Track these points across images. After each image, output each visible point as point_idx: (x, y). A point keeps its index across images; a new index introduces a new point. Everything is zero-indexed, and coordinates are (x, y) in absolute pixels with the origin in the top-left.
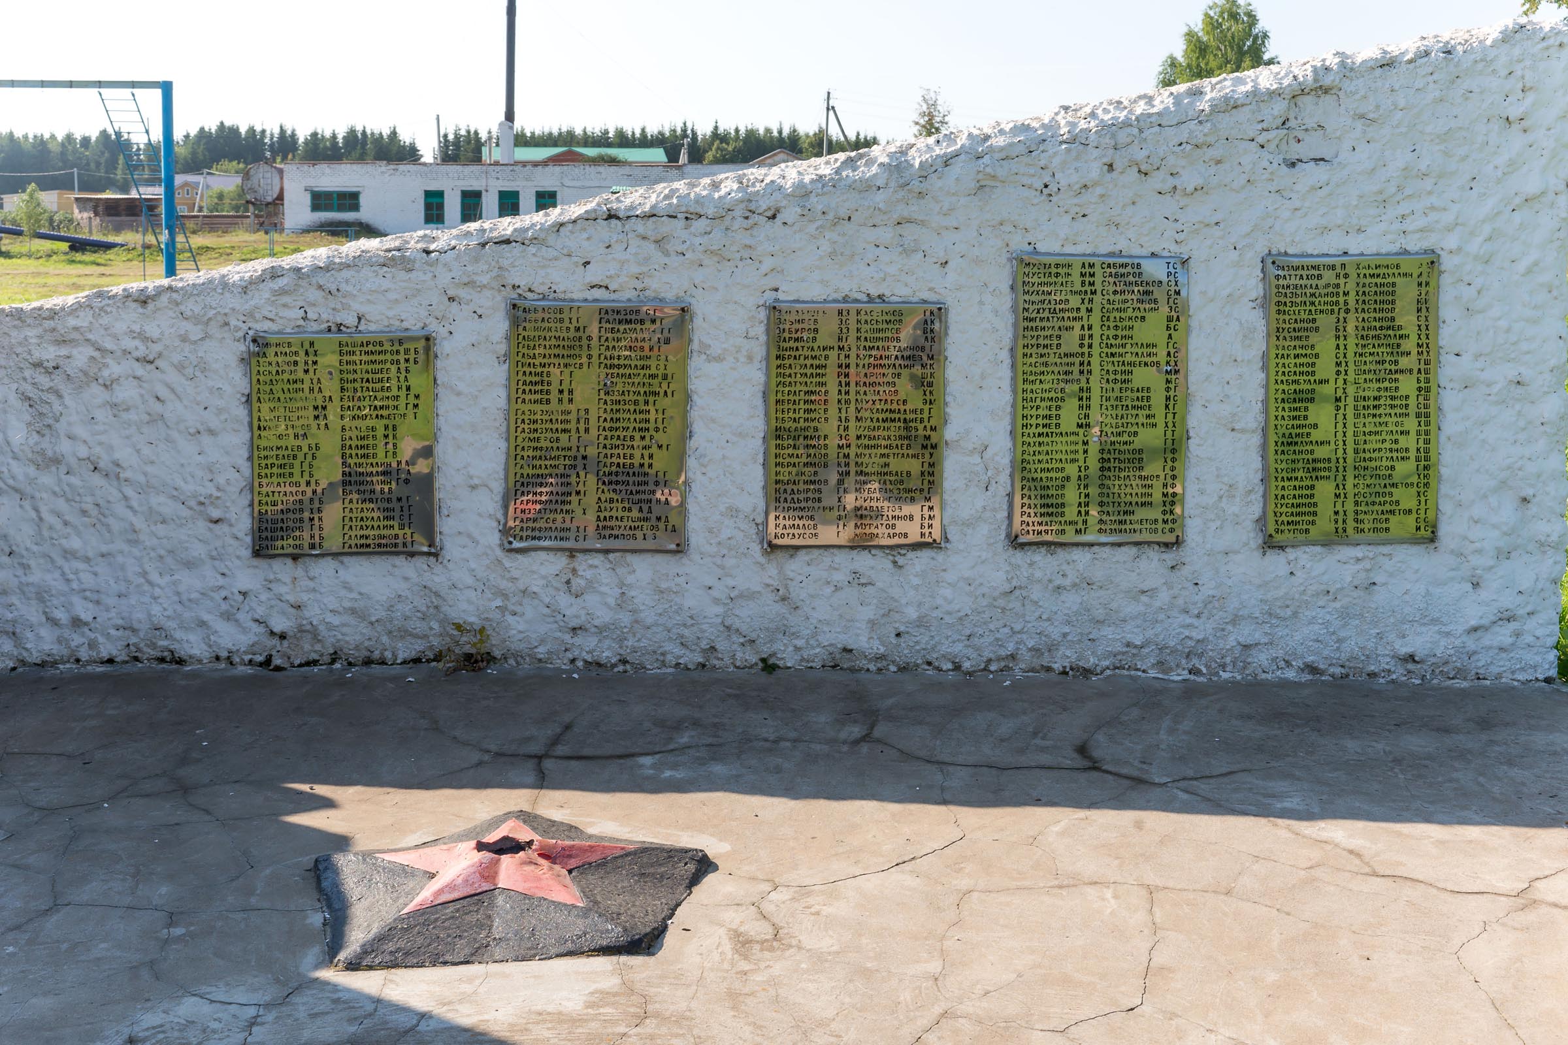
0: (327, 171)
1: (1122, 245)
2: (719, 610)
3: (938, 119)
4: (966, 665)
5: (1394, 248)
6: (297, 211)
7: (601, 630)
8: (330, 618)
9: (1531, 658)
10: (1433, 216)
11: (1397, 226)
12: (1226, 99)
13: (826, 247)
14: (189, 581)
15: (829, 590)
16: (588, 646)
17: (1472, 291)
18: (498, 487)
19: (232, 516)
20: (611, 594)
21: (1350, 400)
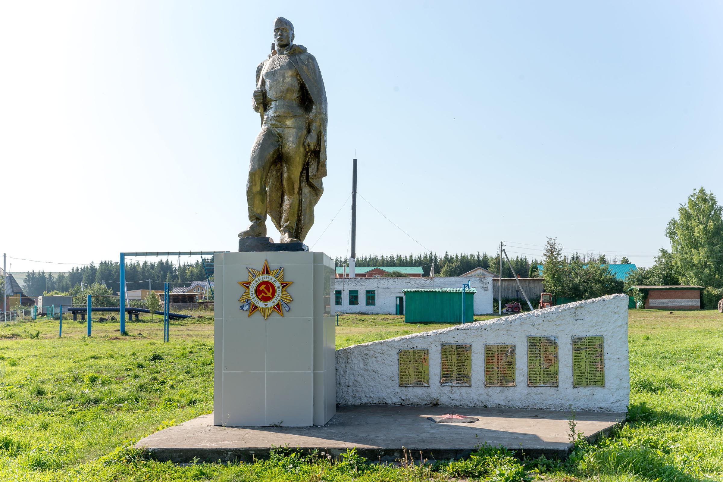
1: (546, 334)
2: (477, 397)
3: (556, 253)
4: (520, 407)
5: (595, 335)
7: (457, 400)
8: (412, 397)
9: (623, 408)
10: (602, 329)
11: (595, 331)
12: (564, 309)
13: (495, 335)
14: (389, 391)
15: (496, 394)
16: (455, 403)
17: (610, 342)
18: (439, 375)
19: (396, 379)
20: (458, 393)
21: (588, 362)
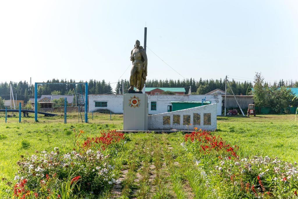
0: (99, 97)
1: (198, 113)
2: (181, 127)
3: (260, 81)
6: (92, 107)
7: (177, 128)
8: (166, 127)
10: (211, 112)
13: (186, 113)
14: (161, 126)
15: (186, 127)
17: (212, 115)
18: (173, 122)
19: (162, 123)
21: (207, 119)
